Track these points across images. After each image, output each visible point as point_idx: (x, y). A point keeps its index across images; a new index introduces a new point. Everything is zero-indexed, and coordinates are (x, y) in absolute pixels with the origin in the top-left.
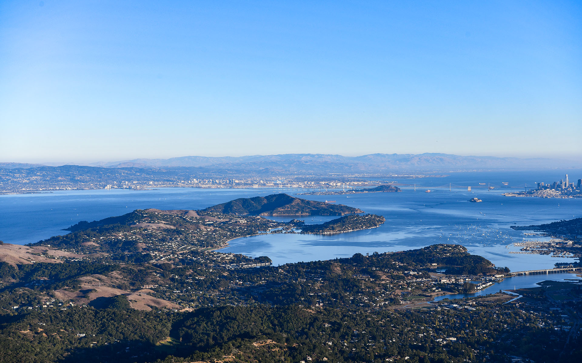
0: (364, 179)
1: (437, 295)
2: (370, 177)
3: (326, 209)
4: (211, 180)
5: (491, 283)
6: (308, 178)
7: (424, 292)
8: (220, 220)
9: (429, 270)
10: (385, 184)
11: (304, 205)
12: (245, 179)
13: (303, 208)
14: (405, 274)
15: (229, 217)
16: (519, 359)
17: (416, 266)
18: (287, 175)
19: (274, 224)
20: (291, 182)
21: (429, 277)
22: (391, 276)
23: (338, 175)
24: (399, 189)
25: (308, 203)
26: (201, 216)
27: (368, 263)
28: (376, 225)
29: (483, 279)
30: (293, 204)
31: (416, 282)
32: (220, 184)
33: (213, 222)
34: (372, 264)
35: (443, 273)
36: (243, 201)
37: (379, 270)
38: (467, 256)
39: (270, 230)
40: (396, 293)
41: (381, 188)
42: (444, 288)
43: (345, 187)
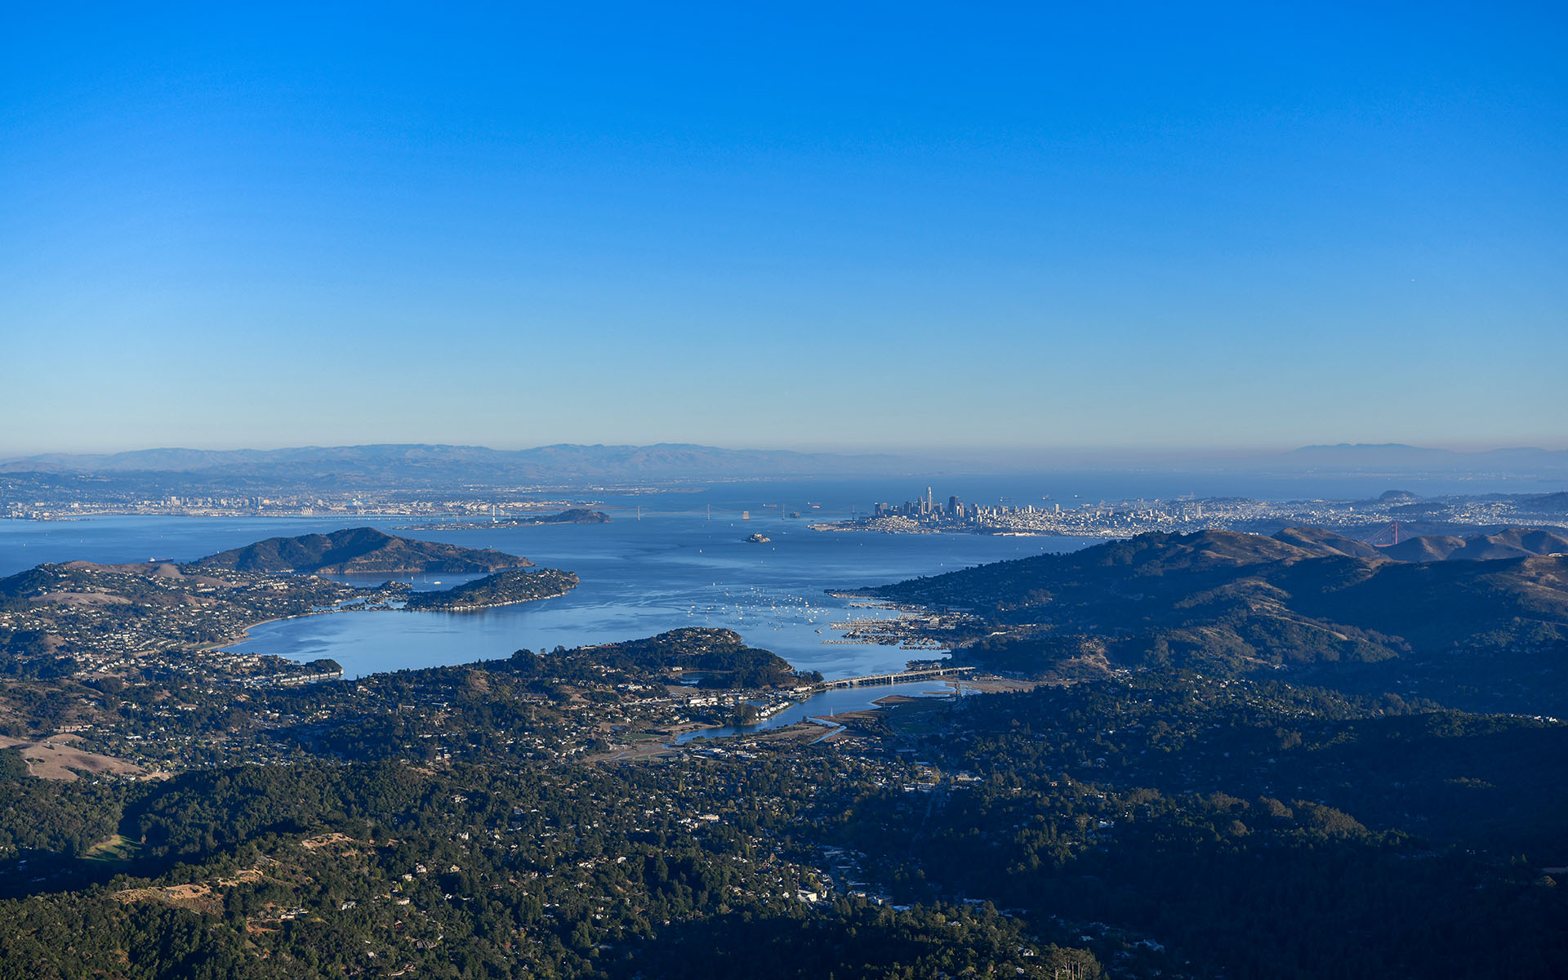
0: (535, 497)
1: (682, 730)
2: (548, 493)
3: (457, 560)
4: (209, 499)
5: (787, 704)
6: (418, 495)
7: (657, 726)
8: (229, 584)
9: (667, 681)
10: (579, 507)
11: (411, 551)
12: (285, 497)
13: (409, 558)
14: (618, 690)
15: (248, 577)
16: (837, 852)
17: (641, 672)
18: (374, 488)
19: (348, 592)
20: (382, 504)
21: (667, 695)
22: (590, 694)
23: (482, 488)
24: (608, 516)
25: (420, 546)
26: (187, 576)
27: (544, 668)
28: (560, 592)
29: (771, 696)
30: (388, 548)
31: (640, 706)
32: (229, 507)
33: (214, 589)
34: (552, 671)
35: (694, 686)
36: (281, 543)
37: (567, 684)
38: (741, 652)
39: (337, 603)
40: (600, 730)
41: (570, 515)
42: (695, 715)
43: (496, 512)
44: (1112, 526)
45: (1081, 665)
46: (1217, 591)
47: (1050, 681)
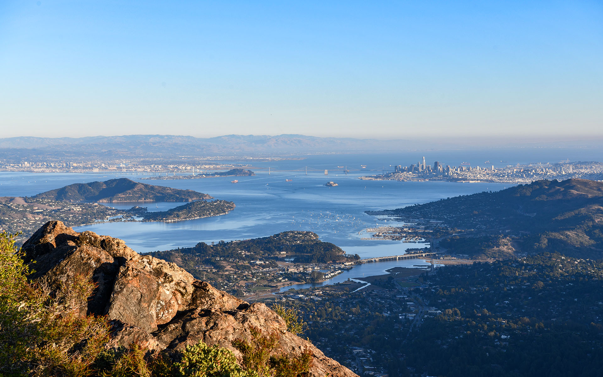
0: (216, 163)
1: (283, 285)
2: (222, 161)
3: (172, 195)
4: (45, 163)
5: (340, 271)
6: (155, 161)
7: (270, 283)
8: (51, 208)
9: (277, 259)
10: (238, 168)
11: (147, 191)
12: (85, 162)
13: (147, 194)
14: (251, 264)
15: (61, 204)
16: (360, 350)
17: (264, 254)
18: (132, 157)
19: (113, 212)
20: (135, 166)
21: (277, 267)
22: (236, 266)
23: (189, 158)
24: (253, 172)
25: (152, 188)
26: (29, 204)
27: (212, 252)
28: (225, 212)
29: (332, 267)
30: (136, 189)
31: (262, 272)
32: (55, 167)
33: (42, 210)
34: (217, 254)
35: (292, 262)
36: (79, 186)
37: (224, 260)
38: (318, 244)
39: (107, 218)
40: (240, 285)
41: (233, 172)
42: (291, 277)
43: (194, 171)
44: (522, 177)
45: (499, 251)
46: (577, 212)
47: (481, 260)
